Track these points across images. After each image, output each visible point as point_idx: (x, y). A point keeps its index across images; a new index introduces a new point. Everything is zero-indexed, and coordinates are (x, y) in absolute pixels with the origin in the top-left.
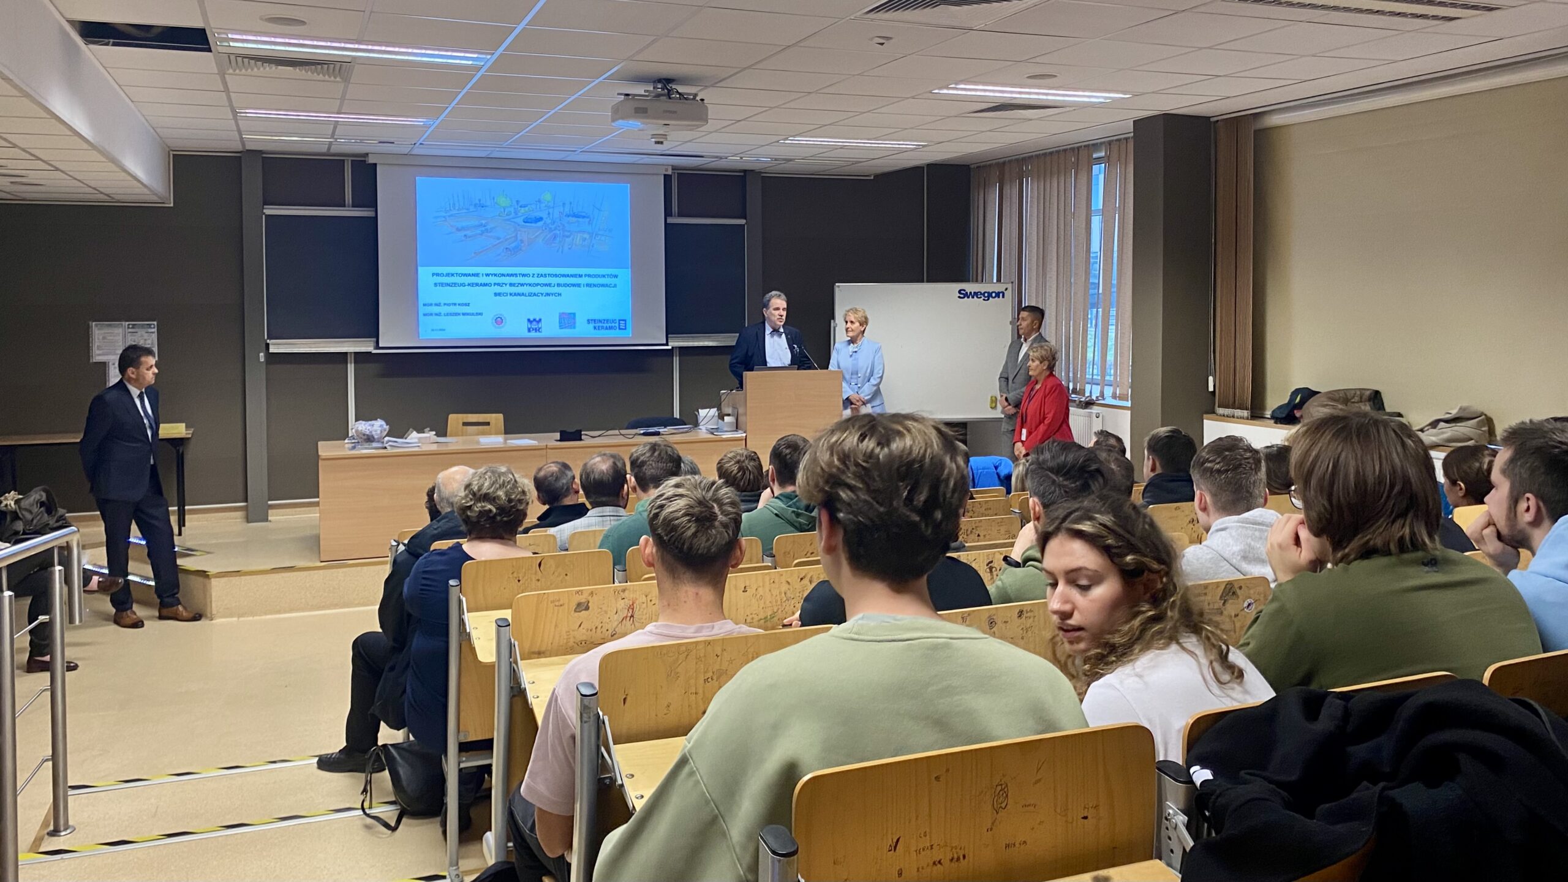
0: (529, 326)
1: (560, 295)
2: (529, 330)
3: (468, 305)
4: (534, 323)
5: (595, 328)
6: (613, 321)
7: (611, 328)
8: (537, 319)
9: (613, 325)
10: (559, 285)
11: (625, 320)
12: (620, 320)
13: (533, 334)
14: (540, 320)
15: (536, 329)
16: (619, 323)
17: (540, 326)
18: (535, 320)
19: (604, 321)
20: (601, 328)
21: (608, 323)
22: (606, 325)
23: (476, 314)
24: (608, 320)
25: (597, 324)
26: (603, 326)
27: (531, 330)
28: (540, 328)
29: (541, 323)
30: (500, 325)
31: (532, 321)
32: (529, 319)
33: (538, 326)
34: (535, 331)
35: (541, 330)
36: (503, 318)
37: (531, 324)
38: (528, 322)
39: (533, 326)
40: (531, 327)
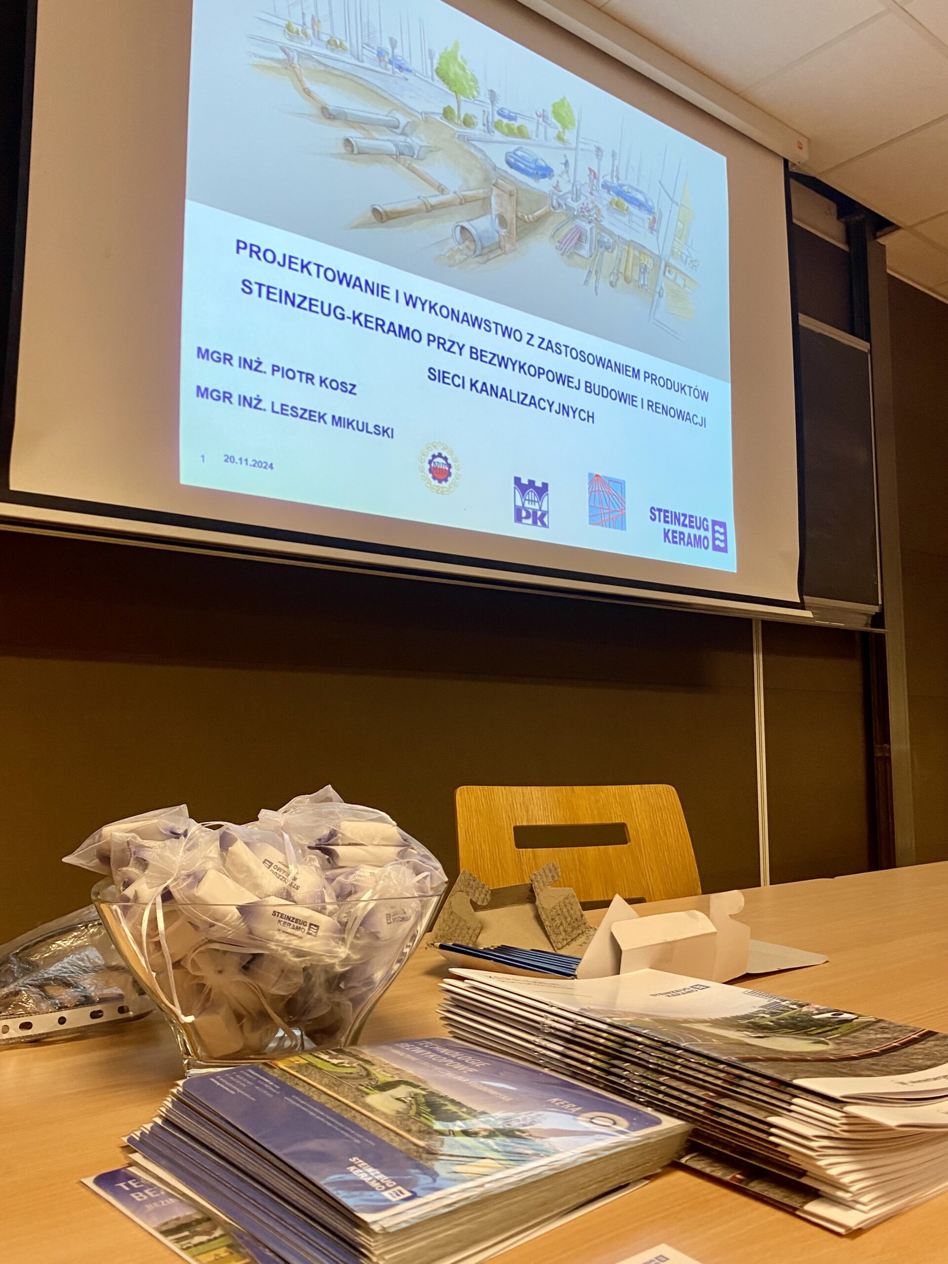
0: (519, 503)
1: (591, 417)
2: (518, 518)
3: (348, 389)
4: (531, 494)
5: (666, 535)
6: (701, 524)
7: (698, 542)
8: (539, 484)
9: (702, 533)
10: (589, 387)
11: (723, 525)
12: (715, 523)
13: (526, 531)
14: (545, 485)
15: (535, 513)
16: (714, 532)
18: (532, 483)
19: (682, 518)
20: (674, 537)
21: (692, 527)
22: (686, 531)
23: (371, 429)
24: (691, 516)
25: (668, 527)
26: (681, 533)
27: (524, 514)
28: (544, 514)
29: (546, 498)
30: (440, 485)
31: (525, 485)
32: (517, 480)
33: (540, 508)
34: (530, 521)
35: (545, 520)
36: (449, 461)
37: (523, 495)
38: (515, 488)
39: (527, 505)
40: (523, 504)
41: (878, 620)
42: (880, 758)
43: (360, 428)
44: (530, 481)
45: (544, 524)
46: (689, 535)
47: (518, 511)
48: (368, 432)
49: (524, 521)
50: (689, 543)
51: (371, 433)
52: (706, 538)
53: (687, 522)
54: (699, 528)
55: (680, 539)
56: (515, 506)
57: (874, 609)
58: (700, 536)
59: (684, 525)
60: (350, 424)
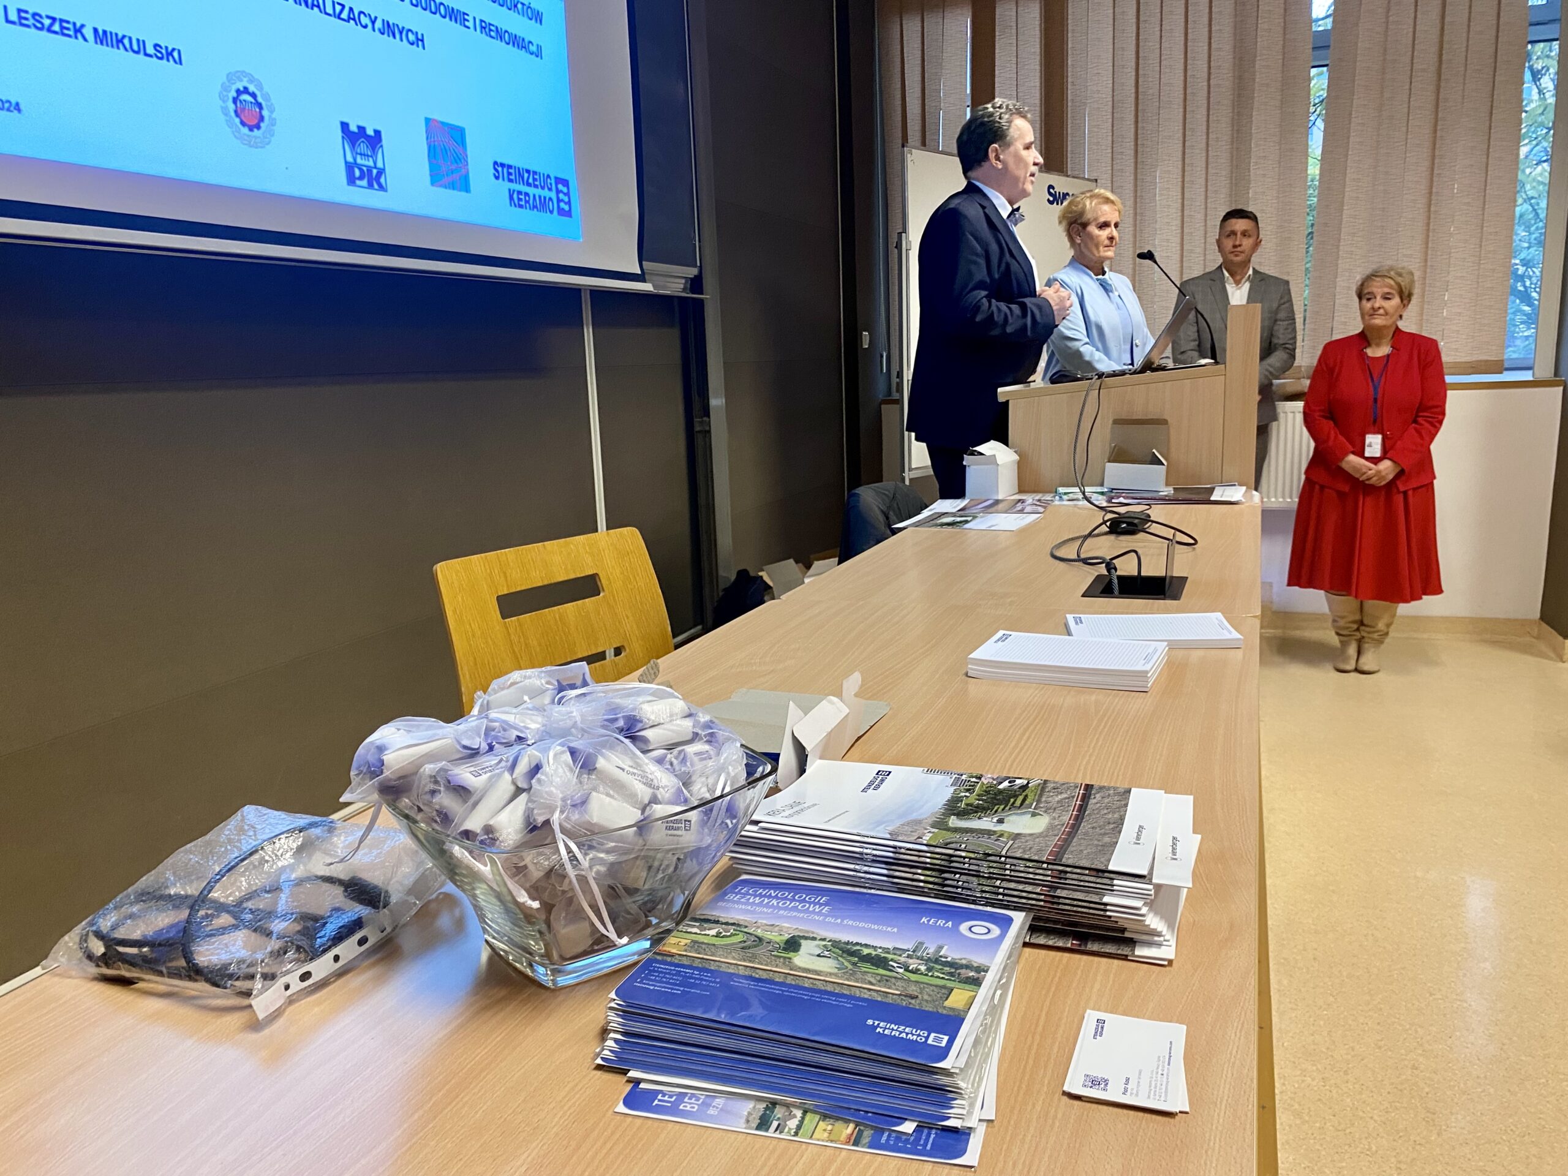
0: (350, 159)
1: (420, 40)
2: (351, 180)
4: (363, 147)
5: (511, 198)
6: (545, 182)
7: (543, 205)
8: (370, 132)
9: (545, 193)
11: (566, 183)
12: (558, 181)
13: (362, 196)
14: (378, 133)
16: (558, 192)
17: (380, 165)
18: (362, 129)
19: (526, 175)
20: (520, 200)
21: (536, 186)
22: (531, 191)
23: (150, 50)
24: (535, 173)
25: (514, 186)
26: (527, 194)
27: (357, 173)
28: (381, 172)
29: (380, 150)
30: (250, 133)
31: (353, 133)
32: (344, 126)
33: (375, 163)
34: (364, 183)
35: (382, 180)
36: (260, 99)
37: (354, 146)
38: (343, 137)
39: (359, 161)
40: (355, 160)
41: (696, 284)
42: (699, 432)
43: (135, 48)
44: (359, 127)
45: (381, 188)
46: (534, 196)
47: (350, 168)
48: (146, 55)
49: (358, 182)
50: (535, 207)
51: (150, 56)
52: (550, 199)
53: (531, 180)
54: (543, 188)
55: (527, 202)
56: (346, 162)
57: (692, 272)
58: (545, 198)
59: (529, 185)
60: (120, 41)
